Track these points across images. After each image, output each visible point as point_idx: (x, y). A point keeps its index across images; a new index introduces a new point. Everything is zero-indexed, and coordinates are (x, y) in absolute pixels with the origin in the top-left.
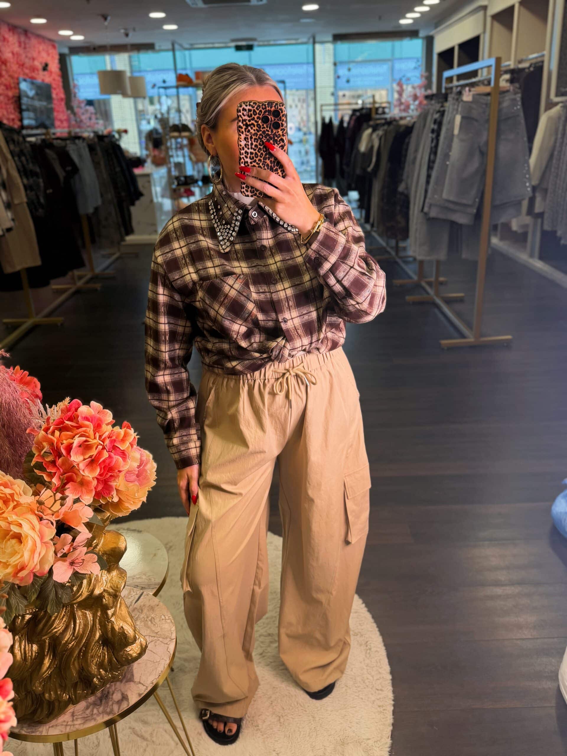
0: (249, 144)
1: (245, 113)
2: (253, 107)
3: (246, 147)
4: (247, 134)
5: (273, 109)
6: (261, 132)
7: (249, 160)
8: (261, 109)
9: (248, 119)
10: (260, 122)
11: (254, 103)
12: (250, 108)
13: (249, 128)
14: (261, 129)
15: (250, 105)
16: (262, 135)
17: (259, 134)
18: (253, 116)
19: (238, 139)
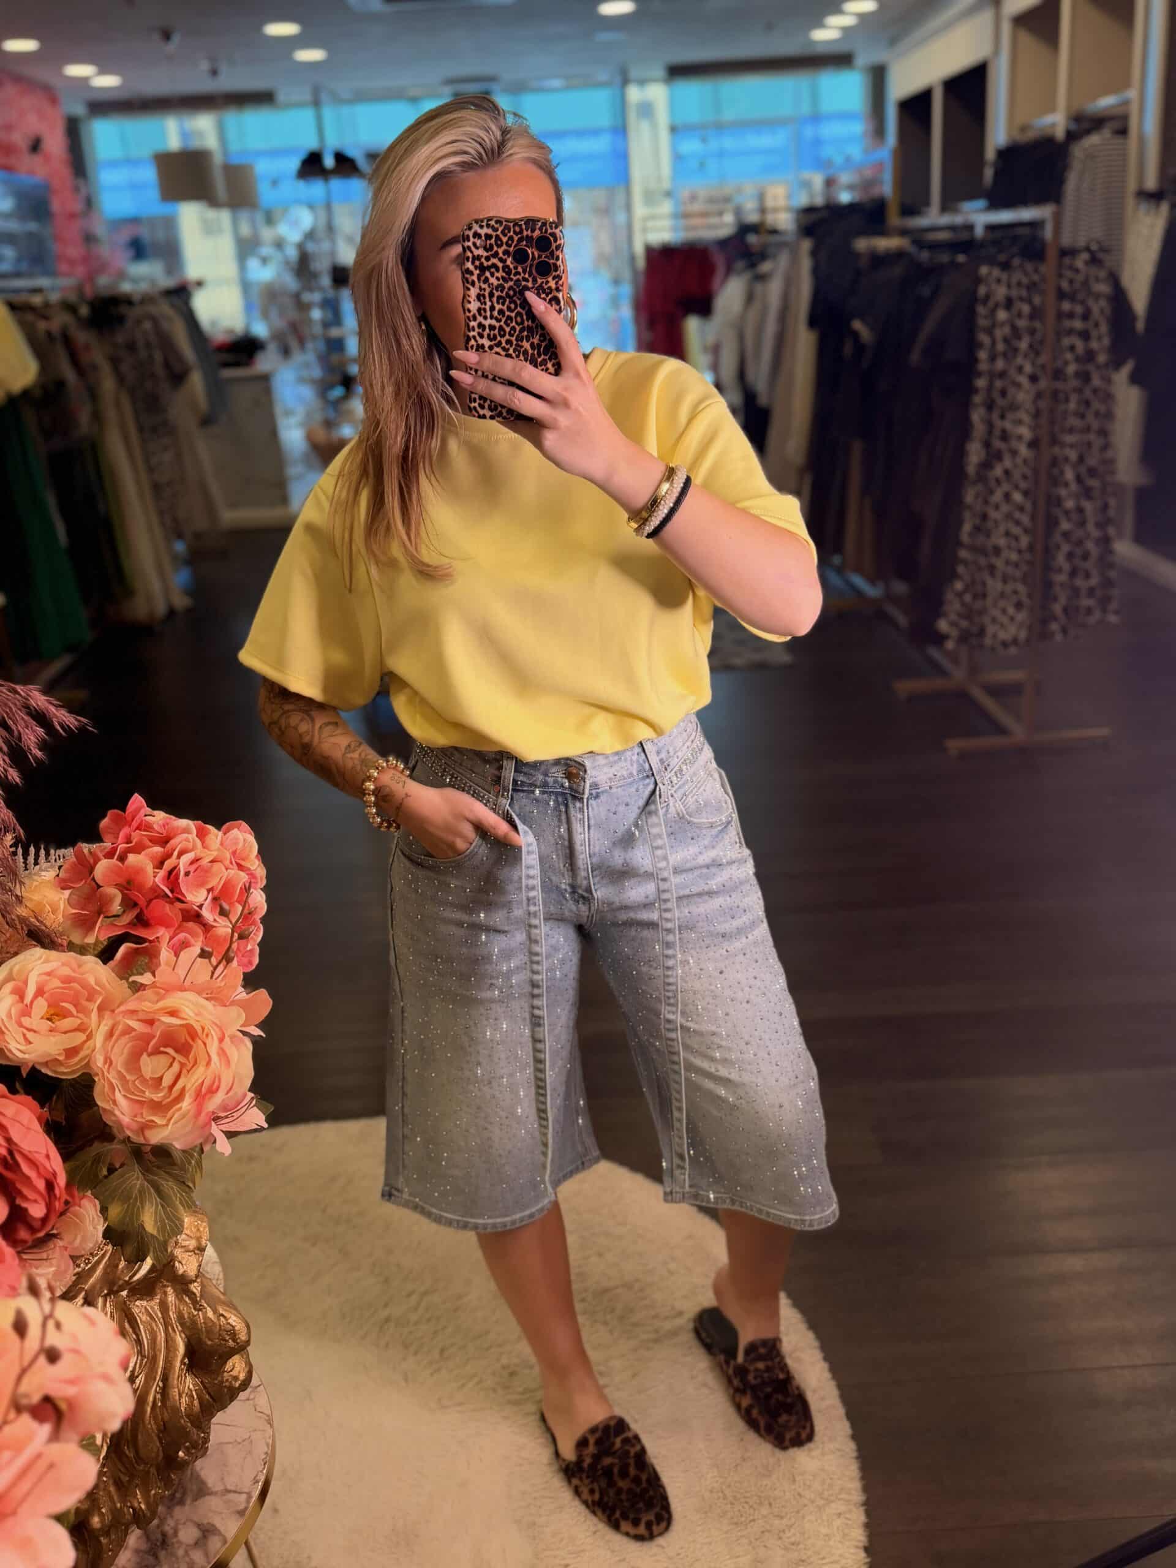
0: (488, 308)
1: (478, 242)
2: (495, 229)
3: (480, 314)
4: (483, 286)
5: (537, 232)
6: (511, 283)
7: (486, 343)
8: (512, 233)
9: (485, 254)
10: (509, 261)
12: (490, 231)
13: (488, 274)
14: (512, 276)
16: (514, 290)
17: (507, 286)
18: (495, 248)
19: (464, 297)
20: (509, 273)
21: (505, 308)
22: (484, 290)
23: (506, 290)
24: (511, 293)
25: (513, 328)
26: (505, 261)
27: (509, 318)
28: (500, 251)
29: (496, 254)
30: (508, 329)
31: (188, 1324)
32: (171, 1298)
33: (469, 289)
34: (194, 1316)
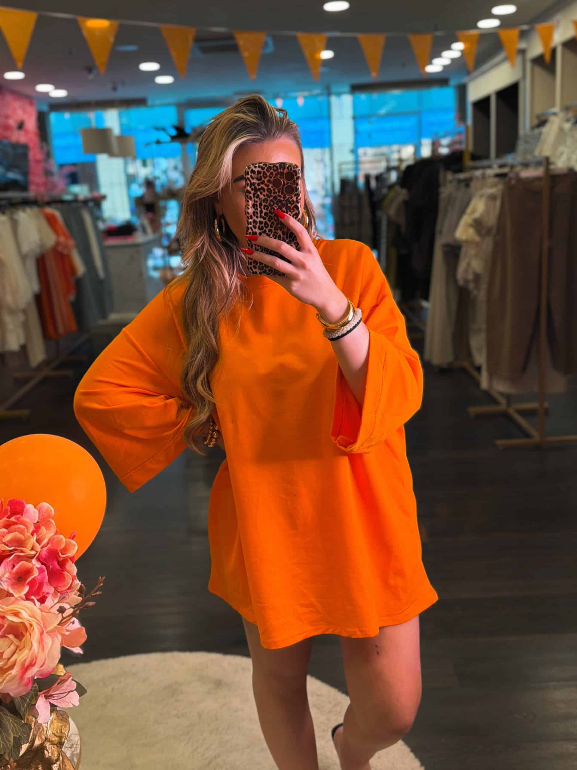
0: (258, 211)
1: (253, 176)
2: (263, 168)
3: (255, 216)
4: (256, 200)
5: (286, 170)
6: (271, 198)
7: (257, 231)
8: (272, 171)
9: (257, 182)
10: (270, 186)
11: (264, 165)
12: (260, 169)
13: (259, 193)
14: (272, 194)
15: (259, 167)
17: (269, 199)
18: (263, 179)
19: (246, 206)
20: (270, 192)
21: (268, 212)
22: (257, 201)
23: (269, 202)
24: (272, 203)
25: (273, 223)
26: (268, 186)
27: (271, 217)
28: (266, 180)
29: (263, 182)
33: (248, 201)
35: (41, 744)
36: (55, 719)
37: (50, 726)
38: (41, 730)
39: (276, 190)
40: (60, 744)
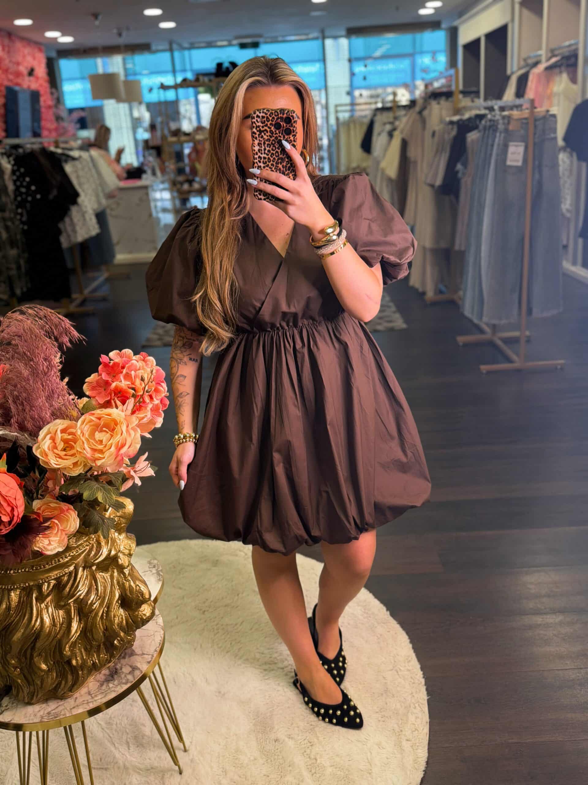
0: (263, 149)
1: (259, 120)
2: (266, 114)
3: (259, 152)
4: (261, 139)
5: (285, 116)
6: (273, 138)
7: (262, 165)
8: (274, 116)
9: (262, 125)
10: (273, 128)
12: (264, 115)
13: (263, 134)
14: (274, 135)
16: (275, 141)
17: (271, 139)
18: (266, 122)
19: (252, 144)
20: (272, 133)
21: (271, 149)
22: (261, 141)
23: (271, 141)
25: (274, 159)
26: (271, 128)
27: (273, 154)
28: (269, 123)
29: (267, 124)
30: (272, 159)
31: (122, 586)
32: (116, 574)
33: (254, 141)
34: (124, 583)
35: (116, 554)
36: (126, 538)
37: (122, 542)
38: (115, 544)
39: (277, 132)
40: (130, 555)
